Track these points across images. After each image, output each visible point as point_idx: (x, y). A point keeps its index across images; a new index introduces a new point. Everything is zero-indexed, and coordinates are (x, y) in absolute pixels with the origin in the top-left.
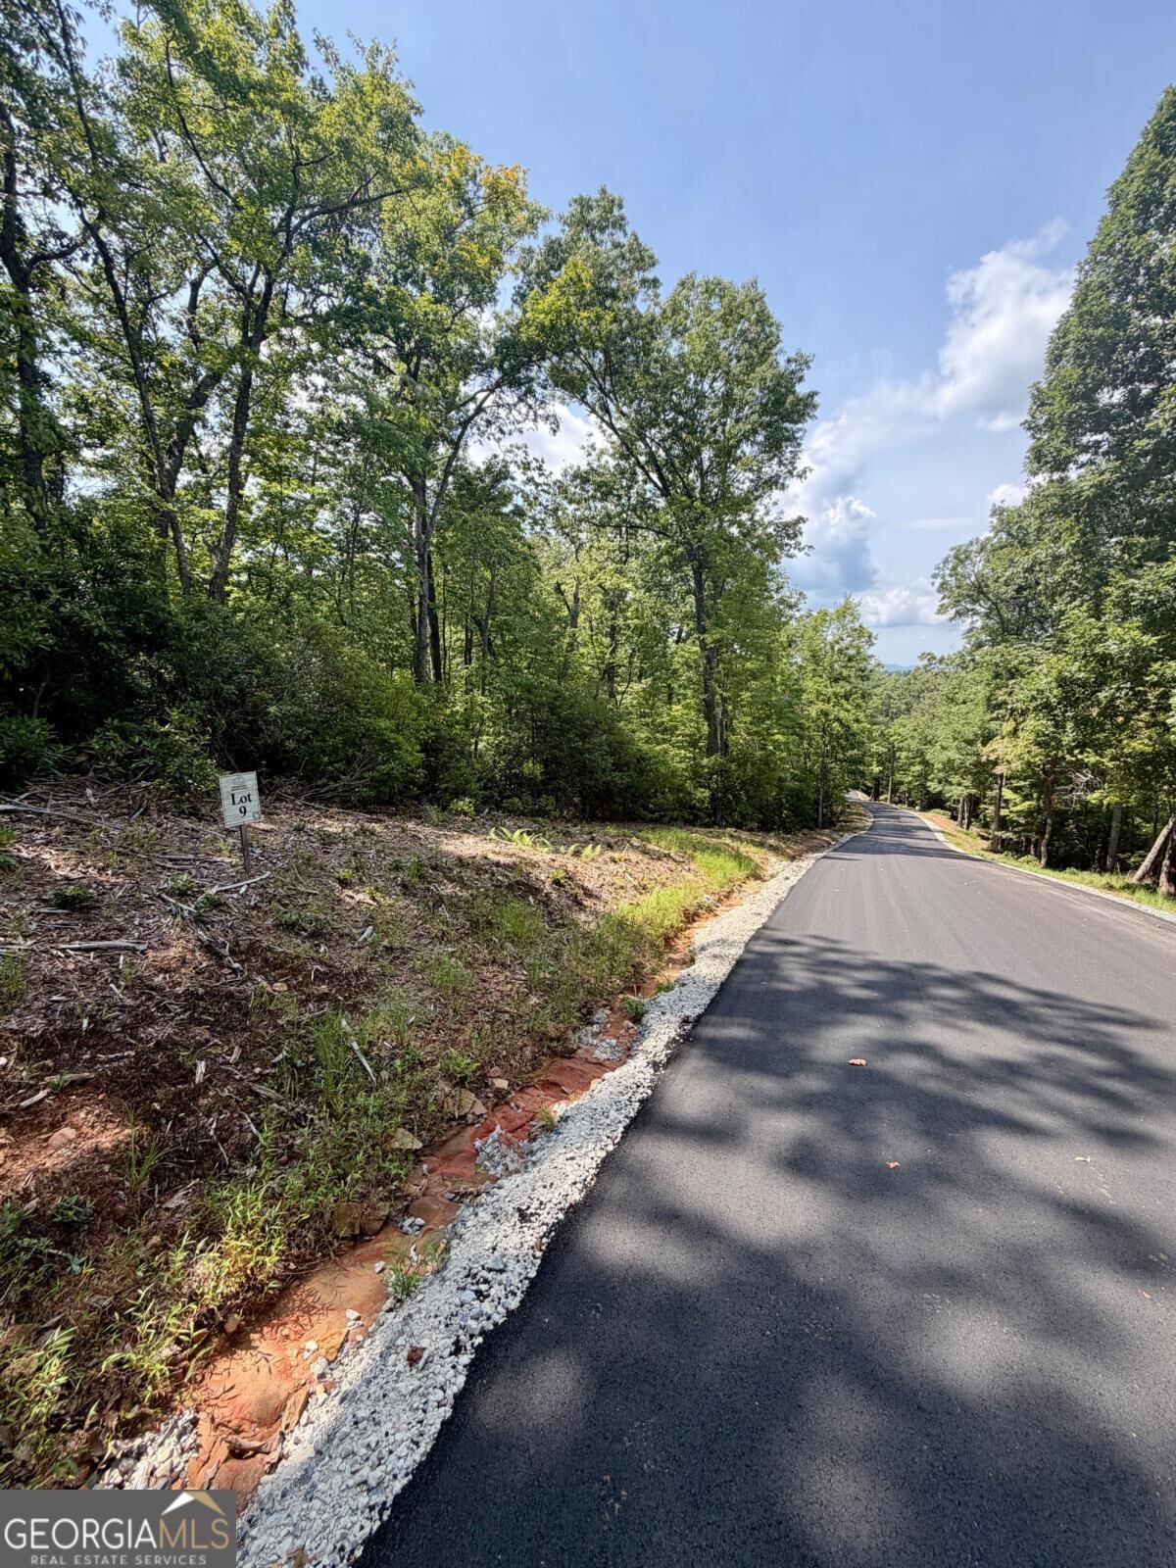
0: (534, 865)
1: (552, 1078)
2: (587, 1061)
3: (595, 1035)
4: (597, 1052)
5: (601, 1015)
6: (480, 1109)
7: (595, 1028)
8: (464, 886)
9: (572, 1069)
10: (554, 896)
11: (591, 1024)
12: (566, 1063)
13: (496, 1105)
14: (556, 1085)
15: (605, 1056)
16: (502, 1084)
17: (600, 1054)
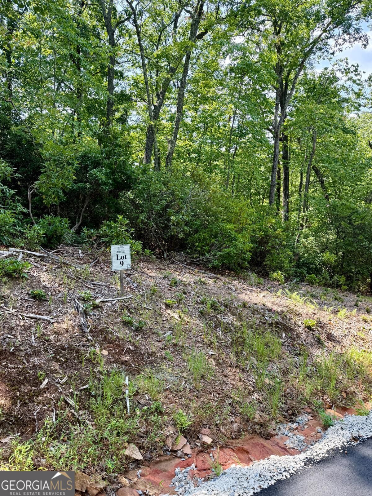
0: (298, 314)
1: (246, 447)
2: (277, 444)
3: (291, 430)
4: (288, 441)
5: (304, 418)
6: (188, 450)
7: (294, 426)
8: (240, 319)
9: (264, 446)
10: (303, 336)
11: (293, 422)
12: (262, 441)
13: (201, 451)
14: (248, 452)
15: (291, 445)
16: (208, 440)
17: (289, 444)
